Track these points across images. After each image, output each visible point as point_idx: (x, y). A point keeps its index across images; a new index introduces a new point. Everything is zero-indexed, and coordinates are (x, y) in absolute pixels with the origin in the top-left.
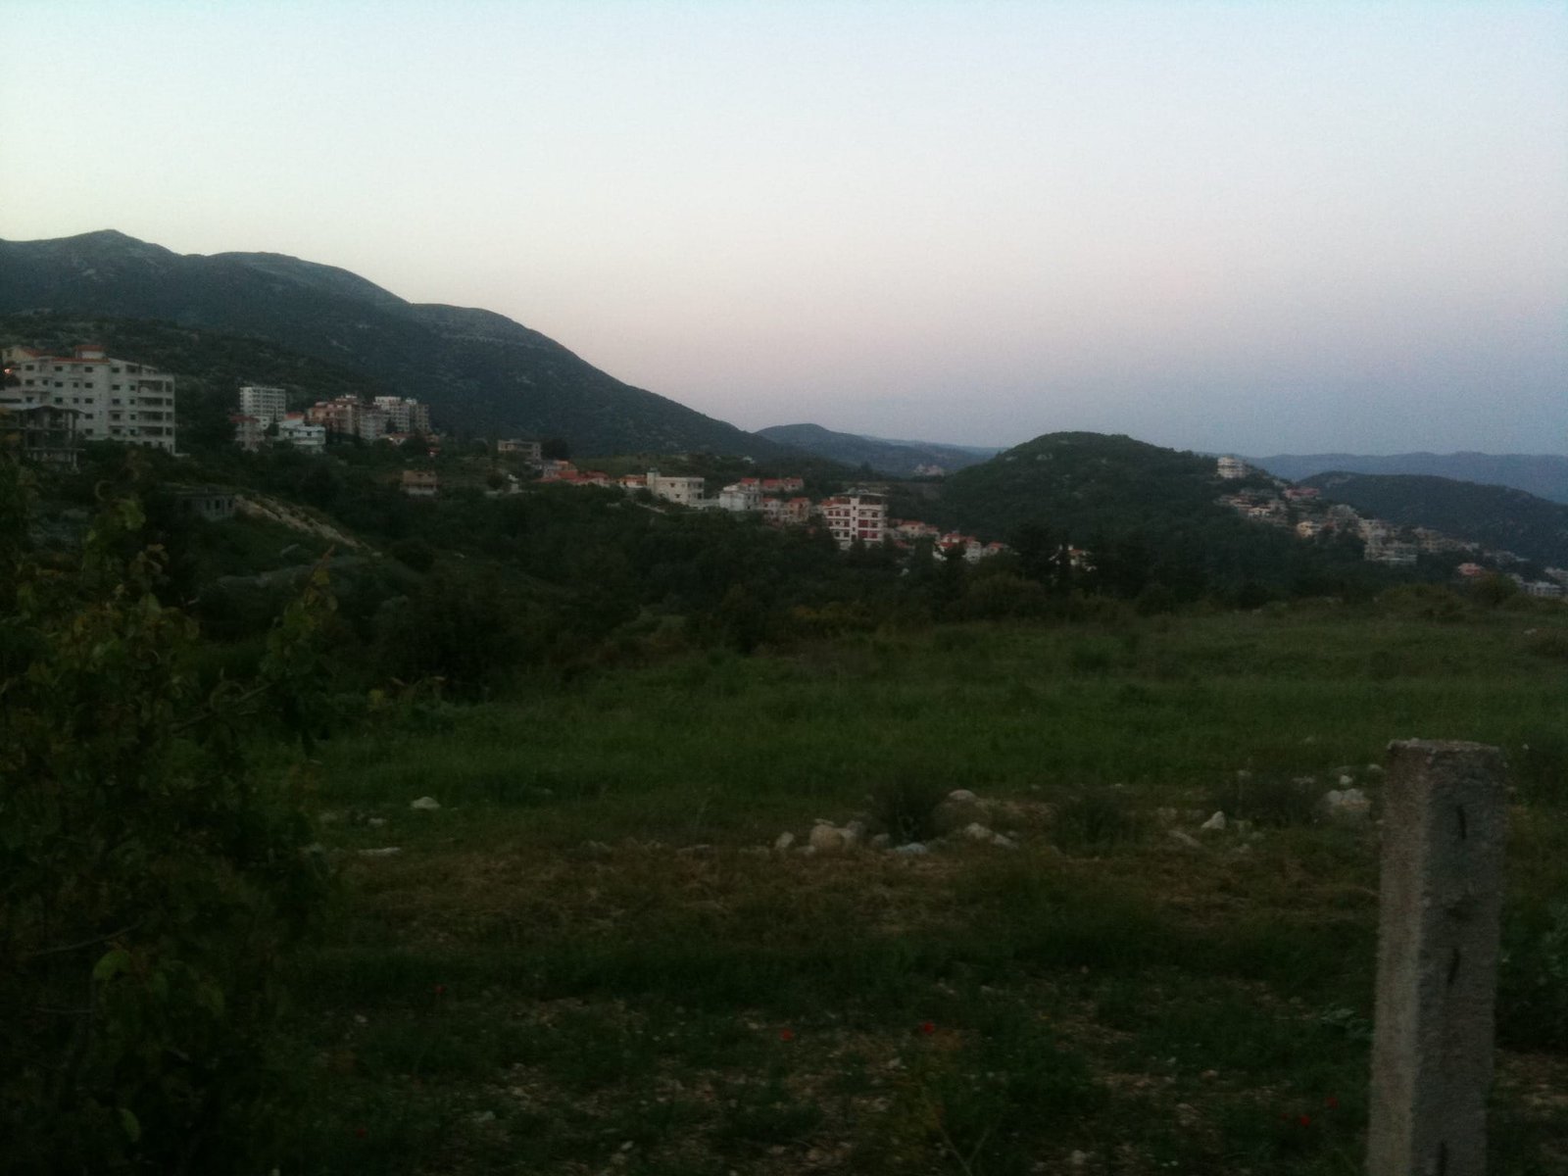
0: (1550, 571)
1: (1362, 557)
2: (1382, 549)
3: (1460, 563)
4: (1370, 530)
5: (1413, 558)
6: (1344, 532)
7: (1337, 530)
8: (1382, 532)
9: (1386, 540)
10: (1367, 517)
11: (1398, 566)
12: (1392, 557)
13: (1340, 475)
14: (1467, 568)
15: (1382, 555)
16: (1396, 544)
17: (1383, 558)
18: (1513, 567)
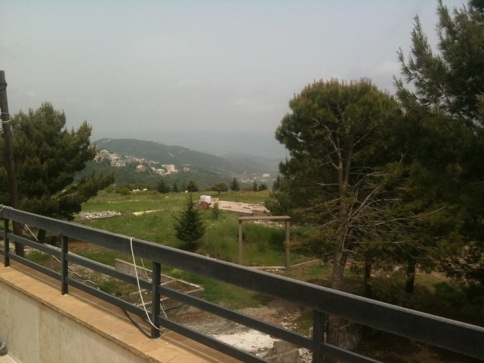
0: (163, 166)
1: (110, 165)
2: (115, 163)
3: (138, 165)
4: (113, 157)
5: (124, 165)
6: (105, 158)
7: (103, 158)
8: (116, 158)
9: (117, 160)
10: (112, 153)
11: (120, 167)
12: (118, 165)
13: (107, 139)
14: (139, 167)
15: (116, 164)
16: (120, 161)
17: (116, 165)
18: (153, 165)
